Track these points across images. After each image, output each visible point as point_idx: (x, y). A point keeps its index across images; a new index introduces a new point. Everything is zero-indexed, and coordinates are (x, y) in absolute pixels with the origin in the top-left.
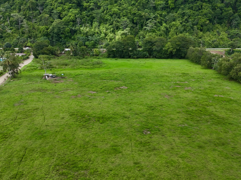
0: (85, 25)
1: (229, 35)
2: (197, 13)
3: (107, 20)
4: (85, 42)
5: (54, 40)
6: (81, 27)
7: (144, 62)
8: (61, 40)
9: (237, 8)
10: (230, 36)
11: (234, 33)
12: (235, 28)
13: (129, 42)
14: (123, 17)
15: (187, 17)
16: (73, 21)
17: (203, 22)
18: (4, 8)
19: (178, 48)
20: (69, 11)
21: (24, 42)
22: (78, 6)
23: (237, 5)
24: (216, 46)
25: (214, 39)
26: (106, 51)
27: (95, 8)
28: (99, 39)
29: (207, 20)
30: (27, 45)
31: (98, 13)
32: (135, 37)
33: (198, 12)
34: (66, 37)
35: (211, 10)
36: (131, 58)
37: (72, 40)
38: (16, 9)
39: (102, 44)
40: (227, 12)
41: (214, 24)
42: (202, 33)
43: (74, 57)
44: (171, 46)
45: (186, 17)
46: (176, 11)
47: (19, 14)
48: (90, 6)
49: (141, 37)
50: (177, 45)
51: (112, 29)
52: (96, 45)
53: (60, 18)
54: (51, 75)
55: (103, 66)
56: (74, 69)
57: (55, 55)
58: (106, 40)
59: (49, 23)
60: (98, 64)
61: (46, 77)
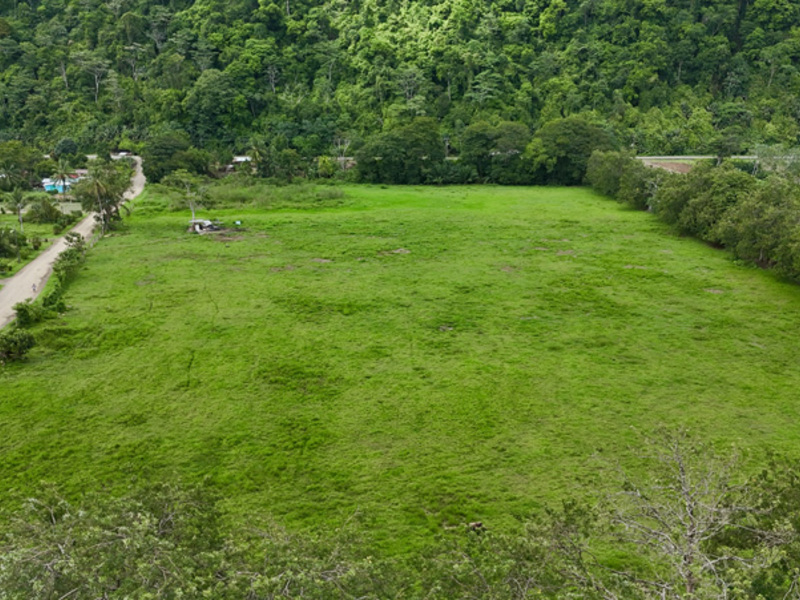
0: (290, 87)
1: (716, 116)
2: (623, 51)
3: (356, 72)
4: (292, 136)
5: (201, 132)
6: (281, 92)
7: (463, 194)
8: (219, 130)
9: (741, 35)
10: (719, 120)
11: (731, 110)
12: (735, 96)
13: (420, 136)
14: (403, 64)
15: (593, 64)
16: (256, 76)
17: (642, 80)
18: (48, 33)
19: (563, 154)
20: (243, 45)
21: (111, 136)
22: (269, 28)
23: (742, 26)
24: (677, 151)
25: (672, 128)
26: (354, 165)
27: (321, 37)
28: (333, 128)
29: (654, 72)
30: (121, 146)
31: (331, 51)
32: (440, 122)
33: (626, 48)
34: (235, 121)
35: (664, 44)
36: (426, 184)
37: (254, 130)
38: (82, 39)
39: (342, 143)
40: (713, 49)
41: (672, 84)
42: (636, 110)
43: (260, 178)
44: (544, 150)
45: (590, 64)
46: (561, 46)
47: (94, 53)
48: (307, 30)
49: (458, 122)
50: (558, 145)
51: (371, 99)
52: (326, 145)
53: (217, 65)
54: (208, 223)
55: (347, 202)
56: (267, 210)
57: (206, 172)
58: (354, 131)
59: (183, 80)
60: (332, 197)
61: (194, 229)
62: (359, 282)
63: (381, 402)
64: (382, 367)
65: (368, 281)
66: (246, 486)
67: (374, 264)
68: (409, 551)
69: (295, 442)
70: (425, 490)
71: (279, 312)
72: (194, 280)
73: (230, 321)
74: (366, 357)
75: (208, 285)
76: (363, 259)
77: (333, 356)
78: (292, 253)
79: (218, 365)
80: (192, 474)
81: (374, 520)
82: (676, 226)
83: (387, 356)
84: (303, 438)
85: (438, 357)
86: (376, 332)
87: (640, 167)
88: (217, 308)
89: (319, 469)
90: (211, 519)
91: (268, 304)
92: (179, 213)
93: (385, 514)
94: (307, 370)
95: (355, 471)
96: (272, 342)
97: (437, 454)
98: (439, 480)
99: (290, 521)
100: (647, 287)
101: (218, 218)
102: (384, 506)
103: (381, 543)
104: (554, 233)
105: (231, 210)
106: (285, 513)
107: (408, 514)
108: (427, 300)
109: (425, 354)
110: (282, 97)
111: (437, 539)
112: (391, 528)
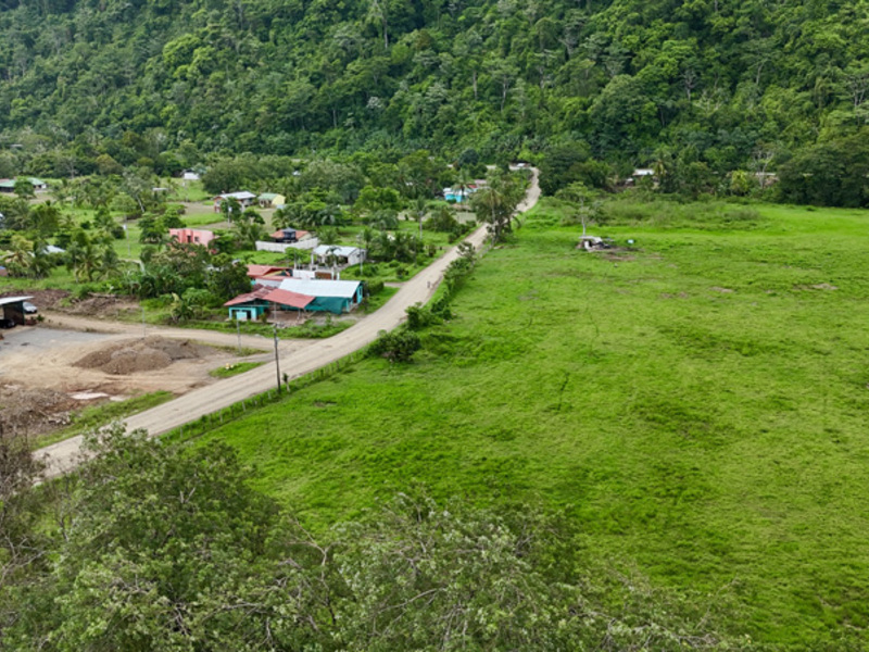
0: (708, 92)
3: (792, 73)
4: (704, 148)
5: (603, 143)
6: (697, 98)
8: (623, 140)
14: (856, 62)
18: (465, 43)
20: (659, 48)
21: (512, 147)
22: (692, 27)
26: (775, 181)
27: (752, 34)
28: (754, 139)
30: (519, 157)
31: (762, 50)
34: (642, 131)
37: (660, 141)
38: (496, 46)
39: (763, 156)
43: (661, 194)
47: (505, 62)
48: (736, 27)
51: (808, 104)
52: (743, 159)
53: (629, 69)
54: (598, 240)
55: (761, 224)
56: (665, 229)
57: (605, 187)
58: (781, 143)
59: (591, 87)
60: (743, 218)
61: (583, 245)
62: (768, 320)
63: (778, 463)
64: (783, 422)
65: (778, 318)
66: (609, 526)
67: (787, 299)
68: (795, 643)
69: (668, 490)
70: (824, 576)
71: (665, 343)
72: (577, 300)
73: (609, 347)
74: (764, 408)
75: (590, 305)
76: (773, 292)
77: (723, 400)
78: (687, 279)
79: (592, 391)
80: (554, 501)
81: (755, 594)
83: (792, 409)
84: (678, 486)
85: (860, 420)
86: (781, 380)
88: (597, 331)
89: (694, 525)
90: (569, 551)
91: (654, 333)
92: (570, 228)
93: (768, 593)
94: (692, 412)
95: (736, 535)
96: (654, 375)
97: (845, 538)
98: (843, 568)
99: (654, 574)
101: (610, 235)
102: (769, 584)
103: (761, 625)
105: (623, 228)
106: (650, 565)
107: (798, 599)
108: (852, 349)
109: (843, 414)
110: (697, 104)
111: (836, 636)
112: (774, 610)
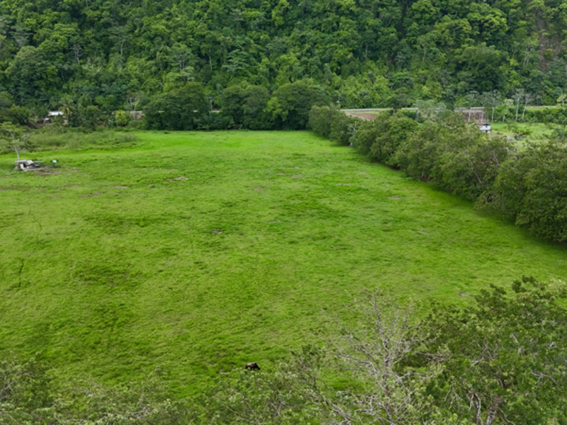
0: (91, 60)
1: (391, 81)
2: (329, 37)
3: (141, 49)
4: (94, 96)
5: (21, 93)
6: (84, 64)
7: (225, 137)
8: (37, 92)
9: (405, 27)
10: (393, 84)
11: (401, 77)
12: (402, 68)
13: (191, 95)
14: (177, 43)
15: (310, 46)
16: (64, 51)
17: (342, 57)
19: (292, 108)
20: (52, 29)
22: (73, 16)
23: (405, 21)
24: (368, 105)
25: (363, 90)
26: (143, 116)
27: (113, 23)
28: (126, 90)
29: (350, 51)
31: (121, 33)
32: (205, 85)
33: (331, 35)
34: (49, 85)
35: (356, 33)
36: (198, 130)
37: (64, 92)
39: (133, 101)
40: (387, 37)
41: (362, 60)
42: (339, 78)
43: (71, 128)
44: (279, 105)
45: (307, 46)
46: (287, 33)
48: (101, 18)
49: (219, 85)
50: (289, 102)
51: (154, 69)
52: (121, 103)
53: (32, 42)
54: (30, 162)
55: (139, 144)
56: (77, 151)
57: (29, 124)
58: (142, 92)
59: (5, 54)
60: (127, 140)
61: (20, 167)
62: (152, 202)
63: (171, 289)
64: (171, 263)
65: (158, 201)
66: (70, 358)
67: (162, 188)
68: (196, 393)
69: (106, 323)
70: (206, 349)
71: (89, 227)
72: (21, 206)
73: (51, 236)
74: (159, 257)
75: (32, 209)
76: (152, 185)
77: (133, 257)
78: (98, 183)
79: (43, 269)
80: (26, 352)
81: (169, 373)
82: (368, 156)
83: (174, 255)
84: (112, 319)
85: (212, 253)
86: (166, 238)
87: (344, 117)
88: (41, 226)
89: (126, 341)
90: (43, 384)
91: (81, 221)
92: (7, 156)
93: (177, 369)
94: (114, 269)
95: (153, 340)
96: (85, 250)
97: (214, 323)
98: (216, 341)
99: (105, 380)
100: (352, 198)
101: (38, 158)
102: (176, 363)
103: (175, 390)
104: (290, 163)
105: (48, 152)
106: (101, 375)
107: (194, 367)
108: (202, 213)
109: (203, 251)
110: (85, 67)
111: (216, 381)
112: (182, 378)
